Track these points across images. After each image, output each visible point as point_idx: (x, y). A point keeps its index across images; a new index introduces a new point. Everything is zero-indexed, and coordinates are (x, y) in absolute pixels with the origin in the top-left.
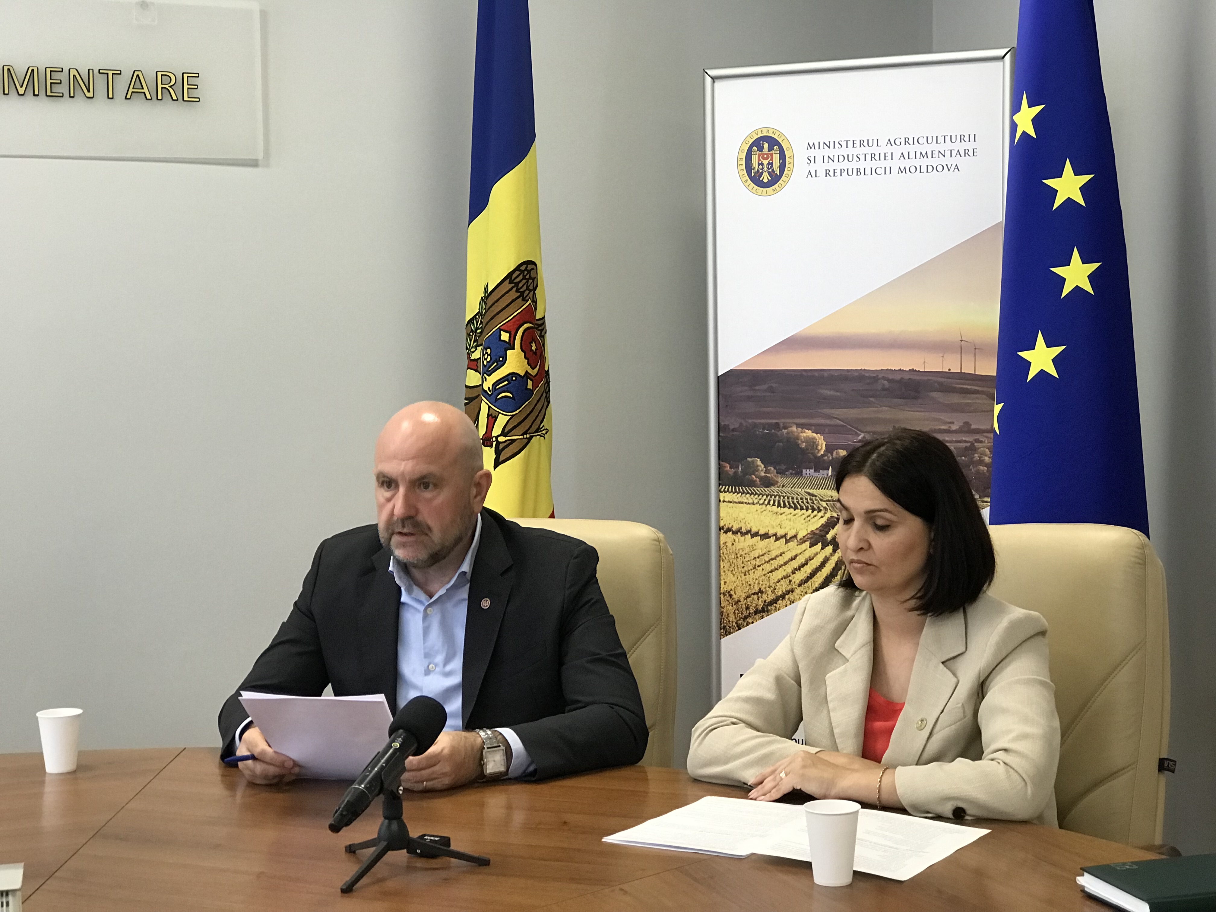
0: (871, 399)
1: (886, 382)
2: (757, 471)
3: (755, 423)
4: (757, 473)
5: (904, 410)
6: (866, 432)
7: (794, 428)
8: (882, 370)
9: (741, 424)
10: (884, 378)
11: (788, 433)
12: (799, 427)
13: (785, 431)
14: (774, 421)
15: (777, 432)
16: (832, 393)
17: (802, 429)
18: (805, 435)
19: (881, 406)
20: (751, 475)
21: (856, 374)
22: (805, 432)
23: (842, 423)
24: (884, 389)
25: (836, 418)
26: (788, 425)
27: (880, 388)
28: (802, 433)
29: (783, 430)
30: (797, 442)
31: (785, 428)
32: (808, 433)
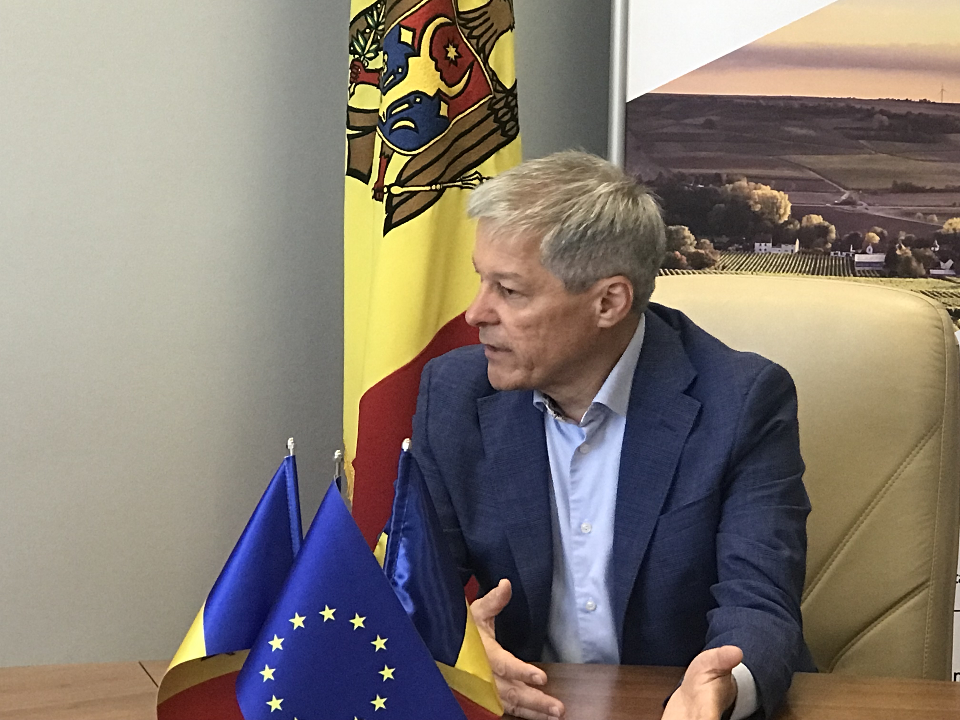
0: (862, 142)
1: (885, 118)
2: (684, 245)
3: (683, 175)
4: (682, 249)
5: (910, 159)
6: (853, 189)
7: (744, 183)
8: (880, 100)
9: (660, 174)
10: (882, 112)
11: (733, 189)
12: (751, 181)
13: (729, 187)
14: (714, 171)
15: (717, 188)
16: (804, 132)
17: (757, 183)
18: (760, 192)
19: (876, 153)
20: (673, 252)
21: (842, 104)
22: (760, 188)
23: (818, 177)
24: (882, 127)
25: (810, 169)
26: (735, 177)
27: (875, 124)
28: (755, 189)
29: (727, 185)
30: (747, 203)
31: (730, 182)
32: (764, 190)
